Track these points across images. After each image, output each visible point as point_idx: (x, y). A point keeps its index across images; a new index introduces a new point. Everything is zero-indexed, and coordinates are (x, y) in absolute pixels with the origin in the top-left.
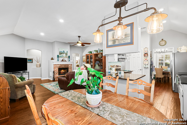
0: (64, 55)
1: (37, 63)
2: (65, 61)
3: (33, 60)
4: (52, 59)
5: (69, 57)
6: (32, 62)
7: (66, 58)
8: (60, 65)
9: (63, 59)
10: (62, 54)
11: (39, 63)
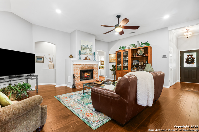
0: (88, 51)
1: (50, 63)
2: (89, 60)
3: (45, 58)
4: (71, 56)
5: (94, 54)
6: (43, 62)
7: (91, 55)
8: (82, 66)
9: (86, 57)
10: (84, 49)
11: (52, 63)
